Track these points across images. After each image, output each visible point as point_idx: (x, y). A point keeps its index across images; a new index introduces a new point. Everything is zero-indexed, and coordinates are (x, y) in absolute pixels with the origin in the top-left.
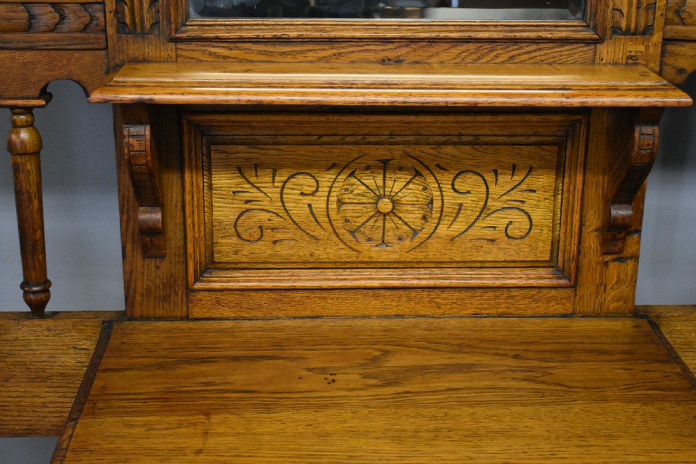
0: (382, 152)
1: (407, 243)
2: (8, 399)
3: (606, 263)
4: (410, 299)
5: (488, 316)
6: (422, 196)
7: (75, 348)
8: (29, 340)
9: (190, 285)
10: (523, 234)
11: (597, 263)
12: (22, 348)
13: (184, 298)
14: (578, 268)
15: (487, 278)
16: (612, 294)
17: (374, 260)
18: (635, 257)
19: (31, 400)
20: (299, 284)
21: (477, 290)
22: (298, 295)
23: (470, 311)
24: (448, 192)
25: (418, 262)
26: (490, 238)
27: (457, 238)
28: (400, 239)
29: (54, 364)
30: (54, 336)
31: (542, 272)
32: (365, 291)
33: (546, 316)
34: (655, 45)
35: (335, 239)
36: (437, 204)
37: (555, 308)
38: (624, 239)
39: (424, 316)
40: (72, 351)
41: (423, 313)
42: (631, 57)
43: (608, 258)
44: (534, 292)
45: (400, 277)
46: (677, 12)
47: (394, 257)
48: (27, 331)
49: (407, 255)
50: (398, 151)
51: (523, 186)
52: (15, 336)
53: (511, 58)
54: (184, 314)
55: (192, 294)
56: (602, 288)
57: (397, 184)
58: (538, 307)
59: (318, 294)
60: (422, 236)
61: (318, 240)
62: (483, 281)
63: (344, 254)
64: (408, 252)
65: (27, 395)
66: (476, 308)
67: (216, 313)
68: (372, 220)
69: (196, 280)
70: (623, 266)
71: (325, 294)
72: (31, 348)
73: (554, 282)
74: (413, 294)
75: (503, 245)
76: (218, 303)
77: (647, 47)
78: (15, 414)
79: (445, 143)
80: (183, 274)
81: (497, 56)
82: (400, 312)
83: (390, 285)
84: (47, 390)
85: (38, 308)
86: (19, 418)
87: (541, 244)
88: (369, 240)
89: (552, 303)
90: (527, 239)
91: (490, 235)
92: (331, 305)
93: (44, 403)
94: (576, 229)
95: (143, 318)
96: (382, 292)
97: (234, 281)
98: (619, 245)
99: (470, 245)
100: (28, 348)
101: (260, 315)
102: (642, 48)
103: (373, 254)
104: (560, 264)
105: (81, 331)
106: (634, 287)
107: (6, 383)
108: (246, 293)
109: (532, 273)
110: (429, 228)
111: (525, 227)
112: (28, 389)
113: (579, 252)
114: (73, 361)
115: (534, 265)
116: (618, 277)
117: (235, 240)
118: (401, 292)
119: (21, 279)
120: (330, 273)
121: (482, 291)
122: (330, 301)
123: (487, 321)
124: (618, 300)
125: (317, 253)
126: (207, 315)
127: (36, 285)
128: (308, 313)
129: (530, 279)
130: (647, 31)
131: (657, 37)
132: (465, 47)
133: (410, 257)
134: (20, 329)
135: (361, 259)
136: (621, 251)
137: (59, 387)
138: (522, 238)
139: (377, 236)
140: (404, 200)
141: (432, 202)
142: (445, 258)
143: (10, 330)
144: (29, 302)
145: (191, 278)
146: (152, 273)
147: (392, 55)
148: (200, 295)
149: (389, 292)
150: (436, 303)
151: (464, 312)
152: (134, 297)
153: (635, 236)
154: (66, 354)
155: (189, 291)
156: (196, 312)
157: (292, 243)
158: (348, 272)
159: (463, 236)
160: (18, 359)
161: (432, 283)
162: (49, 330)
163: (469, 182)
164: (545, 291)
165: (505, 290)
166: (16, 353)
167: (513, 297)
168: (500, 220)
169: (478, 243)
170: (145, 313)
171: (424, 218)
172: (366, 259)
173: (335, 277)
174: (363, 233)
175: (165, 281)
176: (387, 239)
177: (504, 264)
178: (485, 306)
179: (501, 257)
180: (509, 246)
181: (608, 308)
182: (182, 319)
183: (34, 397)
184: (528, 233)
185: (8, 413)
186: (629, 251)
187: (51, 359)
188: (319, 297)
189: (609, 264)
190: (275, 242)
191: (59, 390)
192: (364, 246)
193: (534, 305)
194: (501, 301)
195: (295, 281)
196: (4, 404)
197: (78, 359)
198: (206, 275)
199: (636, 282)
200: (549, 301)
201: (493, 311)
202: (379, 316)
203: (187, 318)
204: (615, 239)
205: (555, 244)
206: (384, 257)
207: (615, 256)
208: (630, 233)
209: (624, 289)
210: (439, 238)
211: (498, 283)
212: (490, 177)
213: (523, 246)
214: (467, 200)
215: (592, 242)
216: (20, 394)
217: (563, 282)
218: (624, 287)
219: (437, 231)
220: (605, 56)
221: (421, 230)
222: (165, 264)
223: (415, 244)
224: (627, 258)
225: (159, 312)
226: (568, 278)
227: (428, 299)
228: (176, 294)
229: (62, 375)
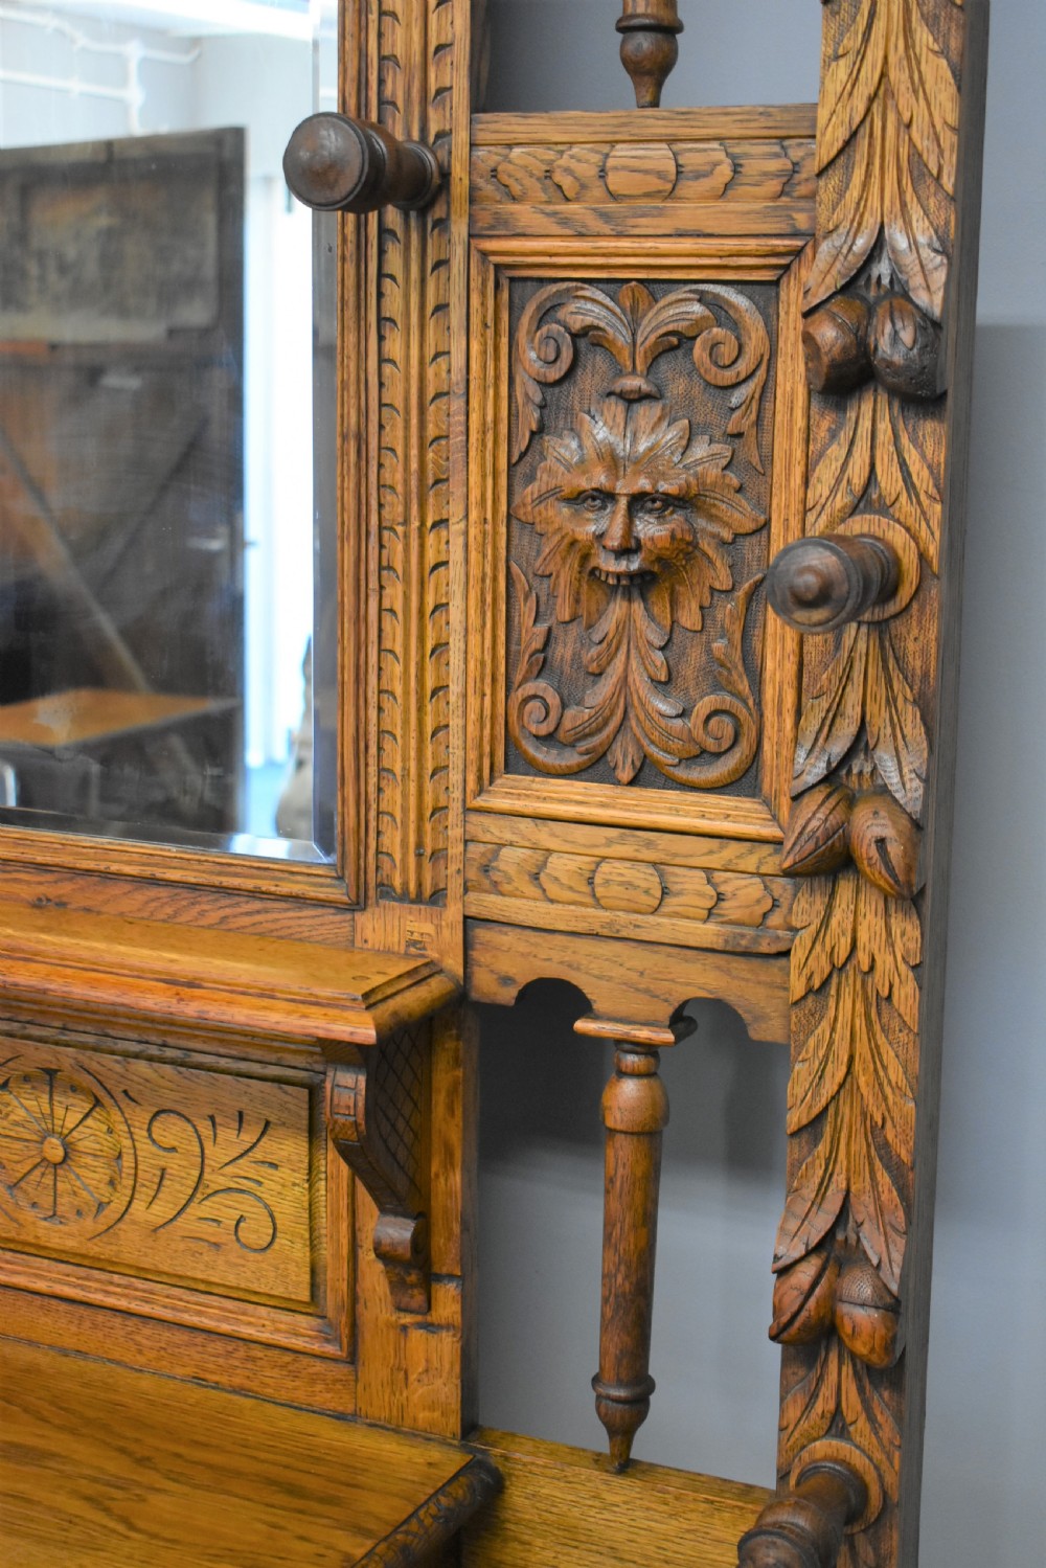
0: (44, 1055)
1: (89, 1223)
3: (403, 1329)
4: (95, 1326)
5: (217, 1386)
6: (107, 1142)
10: (261, 1242)
11: (389, 1325)
14: (354, 1327)
15: (209, 1314)
16: (418, 1391)
17: (42, 1243)
18: (453, 1328)
21: (197, 1333)
23: (189, 1371)
24: (144, 1146)
25: (109, 1261)
26: (213, 1240)
27: (162, 1230)
28: (79, 1213)
31: (303, 1322)
32: (30, 1297)
33: (308, 1410)
34: (451, 926)
36: (127, 1161)
37: (323, 1397)
38: (428, 1286)
39: (118, 1363)
41: (116, 1356)
42: (414, 943)
43: (407, 1319)
44: (288, 1358)
45: (80, 1282)
46: (486, 869)
47: (70, 1244)
49: (90, 1244)
50: (66, 1058)
51: (257, 1154)
53: (224, 919)
56: (401, 1375)
57: (69, 1111)
58: (295, 1389)
60: (110, 1214)
62: (203, 1319)
64: (89, 1239)
66: (197, 1366)
68: (37, 1172)
70: (433, 1340)
73: (316, 1347)
74: (100, 1317)
75: (234, 1258)
77: (438, 928)
79: (137, 1056)
81: (202, 913)
82: (82, 1347)
83: (64, 1294)
87: (292, 1267)
88: (34, 1205)
89: (319, 1387)
90: (269, 1254)
91: (213, 1234)
96: (53, 1303)
98: (419, 1295)
99: (182, 1246)
102: (429, 928)
103: (41, 1232)
104: (328, 1317)
109: (282, 1320)
110: (118, 1205)
111: (265, 1230)
113: (355, 1297)
115: (284, 1305)
116: (427, 1361)
118: (81, 1310)
121: (204, 1335)
123: (216, 1397)
124: (432, 1408)
129: (278, 1331)
130: (437, 897)
131: (453, 913)
132: (153, 892)
133: (94, 1249)
135: (24, 1236)
136: (427, 1311)
138: (262, 1250)
139: (46, 1201)
140: (81, 1146)
141: (120, 1156)
147: (52, 891)
149: (63, 1306)
150: (138, 1344)
151: (179, 1371)
153: (449, 1286)
159: (170, 1227)
161: (126, 1304)
163: (171, 1131)
164: (305, 1360)
165: (241, 1343)
167: (254, 1359)
168: (226, 1209)
169: (193, 1245)
171: (112, 1183)
172: (33, 1242)
174: (25, 1192)
176: (60, 1209)
177: (241, 1295)
178: (211, 1366)
179: (231, 1280)
180: (241, 1262)
181: (415, 1419)
184: (271, 1243)
186: (441, 1312)
189: (409, 1330)
192: (29, 1215)
193: (290, 1384)
194: (237, 1363)
200: (313, 1380)
201: (224, 1379)
202: (50, 1347)
205: (314, 1274)
206: (56, 1242)
207: (419, 1318)
208: (440, 1278)
209: (440, 1387)
210: (134, 1222)
211: (226, 1326)
212: (205, 1129)
213: (264, 1265)
214: (173, 1163)
215: (376, 1281)
217: (330, 1349)
218: (439, 1382)
219: (130, 1210)
220: (369, 934)
221: (109, 1203)
223: (100, 1226)
224: (440, 1327)
226: (338, 1341)
227: (122, 1333)
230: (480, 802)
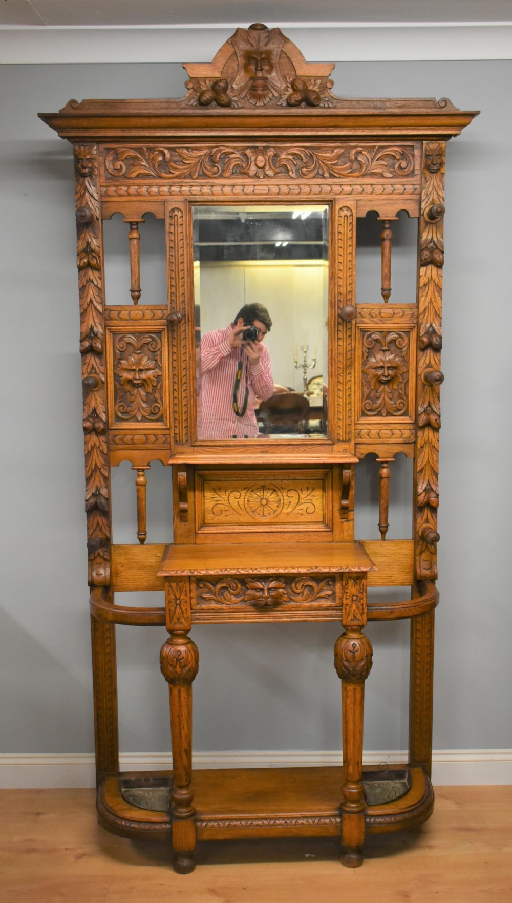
0: (262, 483)
1: (272, 516)
3: (343, 522)
4: (274, 536)
5: (302, 542)
6: (277, 499)
8: (139, 553)
10: (312, 512)
11: (340, 522)
12: (136, 556)
13: (194, 536)
14: (333, 524)
15: (301, 528)
16: (345, 534)
17: (261, 522)
18: (353, 520)
19: (138, 576)
20: (235, 531)
22: (234, 535)
23: (296, 541)
24: (286, 497)
25: (277, 523)
26: (301, 513)
27: (290, 514)
28: (270, 514)
29: (147, 562)
30: (148, 551)
31: (320, 526)
32: (258, 533)
33: (322, 542)
34: (352, 445)
35: (247, 514)
36: (282, 501)
37: (326, 539)
38: (347, 513)
39: (279, 543)
40: (154, 557)
41: (278, 541)
42: (344, 449)
43: (343, 520)
44: (318, 533)
45: (270, 528)
46: (359, 434)
47: (268, 521)
48: (139, 550)
50: (268, 482)
51: (311, 494)
52: (134, 552)
53: (304, 450)
54: (194, 542)
55: (197, 535)
56: (342, 532)
57: (267, 494)
58: (320, 539)
59: (241, 534)
60: (277, 513)
61: (240, 514)
63: (251, 520)
64: (272, 519)
65: (137, 574)
66: (297, 539)
67: (206, 542)
68: (259, 508)
69: (198, 530)
70: (349, 523)
71: (244, 534)
73: (325, 529)
74: (275, 534)
75: (306, 516)
76: (206, 538)
77: (349, 446)
78: (132, 582)
79: (284, 480)
80: (194, 527)
81: (299, 450)
82: (270, 541)
83: (267, 531)
85: (142, 541)
86: (134, 584)
87: (319, 515)
88: (259, 514)
90: (314, 514)
92: (246, 538)
94: (331, 509)
95: (179, 544)
96: (264, 534)
97: (212, 530)
98: (346, 515)
99: (294, 516)
100: (138, 556)
101: (221, 542)
102: (348, 446)
103: (260, 520)
104: (327, 523)
105: (157, 549)
106: (354, 531)
107: (129, 570)
108: (216, 534)
109: (317, 526)
110: (279, 511)
111: (313, 509)
112: (137, 572)
113: (333, 518)
114: (154, 561)
115: (317, 523)
116: (348, 528)
117: (212, 515)
118: (271, 534)
119: (137, 531)
120: (246, 527)
121: (299, 533)
123: (301, 544)
124: (348, 537)
125: (240, 520)
126: (202, 543)
127: (143, 532)
128: (238, 542)
129: (316, 528)
130: (349, 440)
131: (353, 443)
132: (289, 447)
133: (273, 521)
134: (136, 549)
135: (256, 521)
136: (347, 518)
138: (312, 513)
139: (262, 513)
140: (270, 500)
141: (280, 500)
142: (285, 521)
143: (132, 550)
144: (139, 539)
146: (183, 527)
147: (265, 450)
148: (200, 535)
149: (266, 534)
150: (283, 538)
151: (293, 541)
152: (177, 537)
153: (352, 512)
154: (152, 558)
155: (196, 533)
156: (198, 542)
157: (232, 516)
158: (252, 526)
160: (134, 560)
161: (281, 530)
162: (146, 549)
163: (292, 493)
164: (322, 533)
165: (308, 533)
166: (134, 558)
167: (310, 535)
168: (304, 507)
169: (297, 515)
170: (180, 542)
171: (278, 506)
172: (258, 522)
174: (257, 512)
175: (187, 530)
176: (265, 514)
177: (306, 523)
178: (301, 539)
179: (305, 521)
180: (308, 516)
181: (345, 539)
182: (193, 544)
184: (314, 512)
185: (130, 582)
186: (350, 517)
187: (146, 560)
188: (241, 536)
190: (226, 515)
192: (257, 517)
194: (307, 537)
195: (233, 530)
196: (128, 578)
197: (156, 560)
198: (202, 528)
199: (354, 529)
200: (323, 537)
201: (304, 540)
203: (195, 544)
204: (344, 513)
205: (324, 516)
206: (264, 521)
207: (346, 520)
208: (350, 511)
209: (350, 532)
210: (283, 513)
211: (305, 530)
212: (300, 492)
213: (313, 516)
214: (292, 500)
215: (337, 514)
216: (134, 574)
217: (328, 529)
219: (282, 511)
220: (335, 449)
221: (277, 511)
222: (188, 524)
223: (275, 516)
224: (350, 520)
225: (185, 542)
226: (330, 528)
227: (280, 536)
228: (192, 535)
229: (150, 566)
230: (358, 422)
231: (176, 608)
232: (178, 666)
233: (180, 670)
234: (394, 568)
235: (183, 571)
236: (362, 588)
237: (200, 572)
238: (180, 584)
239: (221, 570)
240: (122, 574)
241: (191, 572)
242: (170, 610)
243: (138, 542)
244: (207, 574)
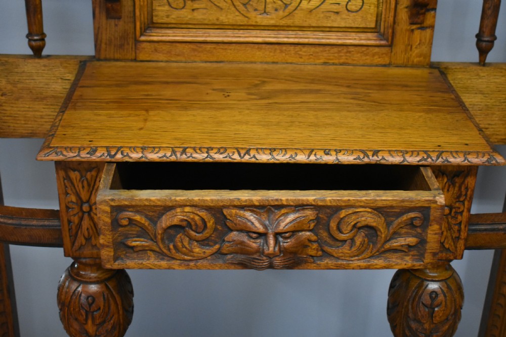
1: (281, 13)
2: (19, 112)
3: (412, 31)
4: (282, 51)
5: (334, 64)
7: (62, 79)
8: (32, 72)
9: (137, 38)
10: (358, 9)
11: (407, 30)
12: (28, 78)
13: (134, 47)
14: (393, 33)
15: (333, 38)
16: (416, 51)
17: (258, 24)
18: (432, 27)
19: (34, 113)
20: (209, 39)
21: (326, 46)
22: (208, 47)
23: (322, 61)
25: (288, 26)
26: (336, 11)
27: (314, 11)
28: (276, 10)
29: (48, 90)
30: (48, 70)
31: (370, 35)
32: (252, 45)
33: (371, 65)
35: (233, 9)
37: (377, 60)
38: (424, 14)
39: (291, 63)
40: (60, 81)
41: (290, 61)
43: (414, 27)
44: (364, 49)
45: (276, 36)
47: (272, 22)
48: (32, 67)
49: (281, 21)
52: (23, 70)
54: (133, 58)
55: (139, 44)
56: (409, 47)
58: (366, 59)
59: (222, 46)
60: (291, 8)
61: (222, 9)
62: (331, 41)
63: (240, 20)
64: (281, 19)
65: (31, 110)
66: (326, 59)
67: (155, 57)
69: (142, 35)
70: (423, 33)
71: (226, 46)
72: (33, 78)
73: (378, 43)
74: (284, 48)
75: (344, 16)
76: (156, 50)
78: (23, 122)
80: (132, 30)
82: (275, 60)
83: (269, 41)
84: (44, 107)
85: (37, 51)
86: (26, 126)
87: (369, 16)
88: (256, 10)
89: (376, 57)
90: (360, 12)
91: (336, 9)
92: (230, 54)
93: (41, 115)
94: (393, 6)
95: (106, 60)
96: (264, 46)
97: (166, 36)
98: (421, 17)
99: (322, 15)
100: (31, 78)
101: (183, 59)
103: (258, 20)
104: (382, 30)
105: (65, 67)
106: (431, 47)
107: (17, 102)
108: (174, 44)
109: (363, 36)
110: (295, 4)
111: (359, 4)
112: (31, 106)
113: (394, 22)
114: (61, 87)
115: (364, 30)
116: (420, 40)
117: (167, 8)
118: (276, 46)
119: (26, 32)
120: (229, 32)
121: (330, 47)
122: (229, 51)
123: (332, 67)
124: (420, 56)
125: (221, 18)
126: (148, 59)
127: (37, 35)
128: (215, 59)
129: (361, 40)
133: (283, 22)
134: (26, 65)
135: (250, 23)
136: (422, 23)
137: (51, 105)
138: (357, 11)
139: (261, 7)
142: (306, 24)
143: (19, 65)
144: (32, 47)
145: (138, 33)
146: (113, 29)
148: (144, 45)
149: (268, 46)
150: (299, 54)
151: (318, 61)
152: (101, 45)
153: (432, 12)
154: (56, 83)
155: (137, 41)
156: (141, 57)
157: (205, 11)
158: (241, 32)
159: (317, 9)
160: (25, 86)
161: (296, 40)
162: (45, 66)
164: (371, 49)
165: (345, 47)
166: (23, 81)
167: (350, 52)
169: (328, 14)
170: (108, 57)
172: (254, 23)
173: (232, 35)
174: (252, 5)
175: (121, 35)
176: (267, 10)
177: (344, 30)
178: (332, 57)
179: (343, 24)
180: (348, 17)
181: (413, 61)
182: (132, 60)
183: (35, 111)
184: (361, 8)
185: (18, 122)
186: (428, 22)
187: (46, 86)
188: (222, 49)
189: (415, 31)
190: (193, 10)
191: (51, 107)
192: (252, 14)
193: (364, 58)
194: (342, 54)
195: (206, 37)
196: (16, 115)
197: (64, 87)
198: (148, 31)
199: (432, 44)
200: (374, 55)
201: (336, 61)
202: (261, 62)
203: (135, 60)
204: (418, 14)
205: (378, 16)
206: (265, 22)
207: (419, 26)
208: (428, 10)
209: (424, 49)
210: (302, 10)
211: (340, 42)
213: (357, 17)
215: (403, 15)
216: (27, 109)
217: (383, 42)
218: (424, 47)
219: (301, 5)
221: (290, 4)
222: (121, 23)
223: (286, 14)
224: (427, 28)
225: (117, 56)
226: (387, 40)
227: (293, 52)
228: (128, 44)
229: (54, 97)
231: (81, 219)
232: (90, 322)
233: (95, 328)
234: (493, 114)
235: (94, 151)
236: (464, 193)
237: (128, 155)
238: (89, 175)
239: (174, 152)
240: (4, 108)
241: (109, 155)
242: (69, 222)
243: (30, 52)
244: (144, 159)
